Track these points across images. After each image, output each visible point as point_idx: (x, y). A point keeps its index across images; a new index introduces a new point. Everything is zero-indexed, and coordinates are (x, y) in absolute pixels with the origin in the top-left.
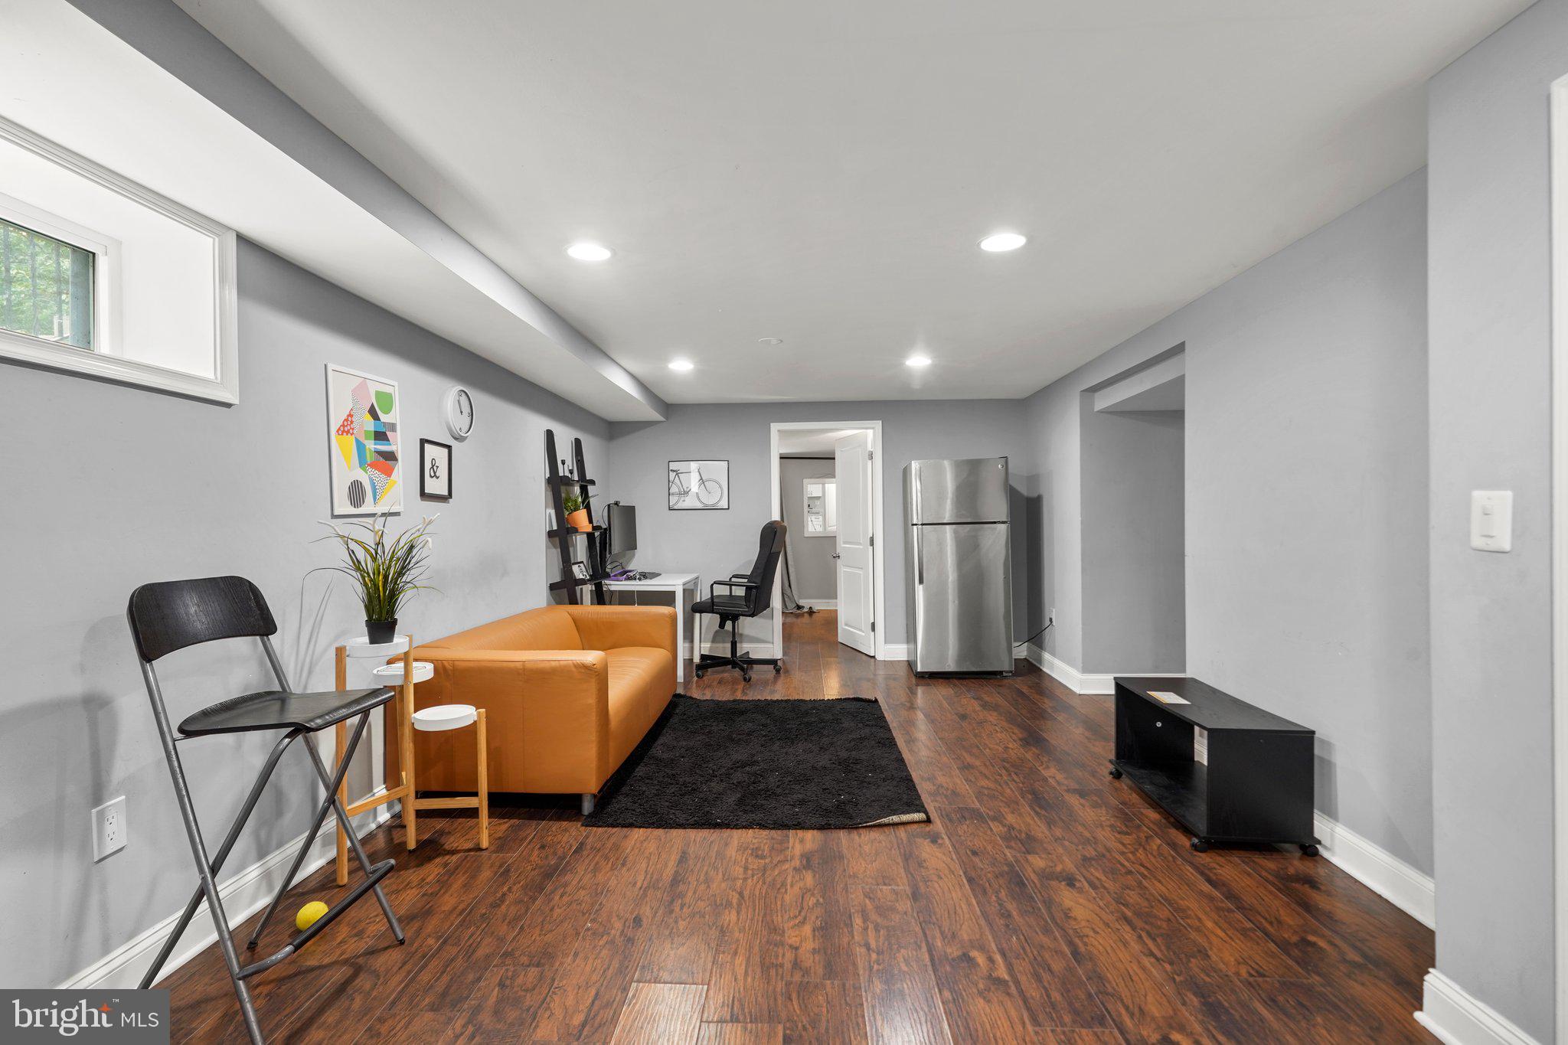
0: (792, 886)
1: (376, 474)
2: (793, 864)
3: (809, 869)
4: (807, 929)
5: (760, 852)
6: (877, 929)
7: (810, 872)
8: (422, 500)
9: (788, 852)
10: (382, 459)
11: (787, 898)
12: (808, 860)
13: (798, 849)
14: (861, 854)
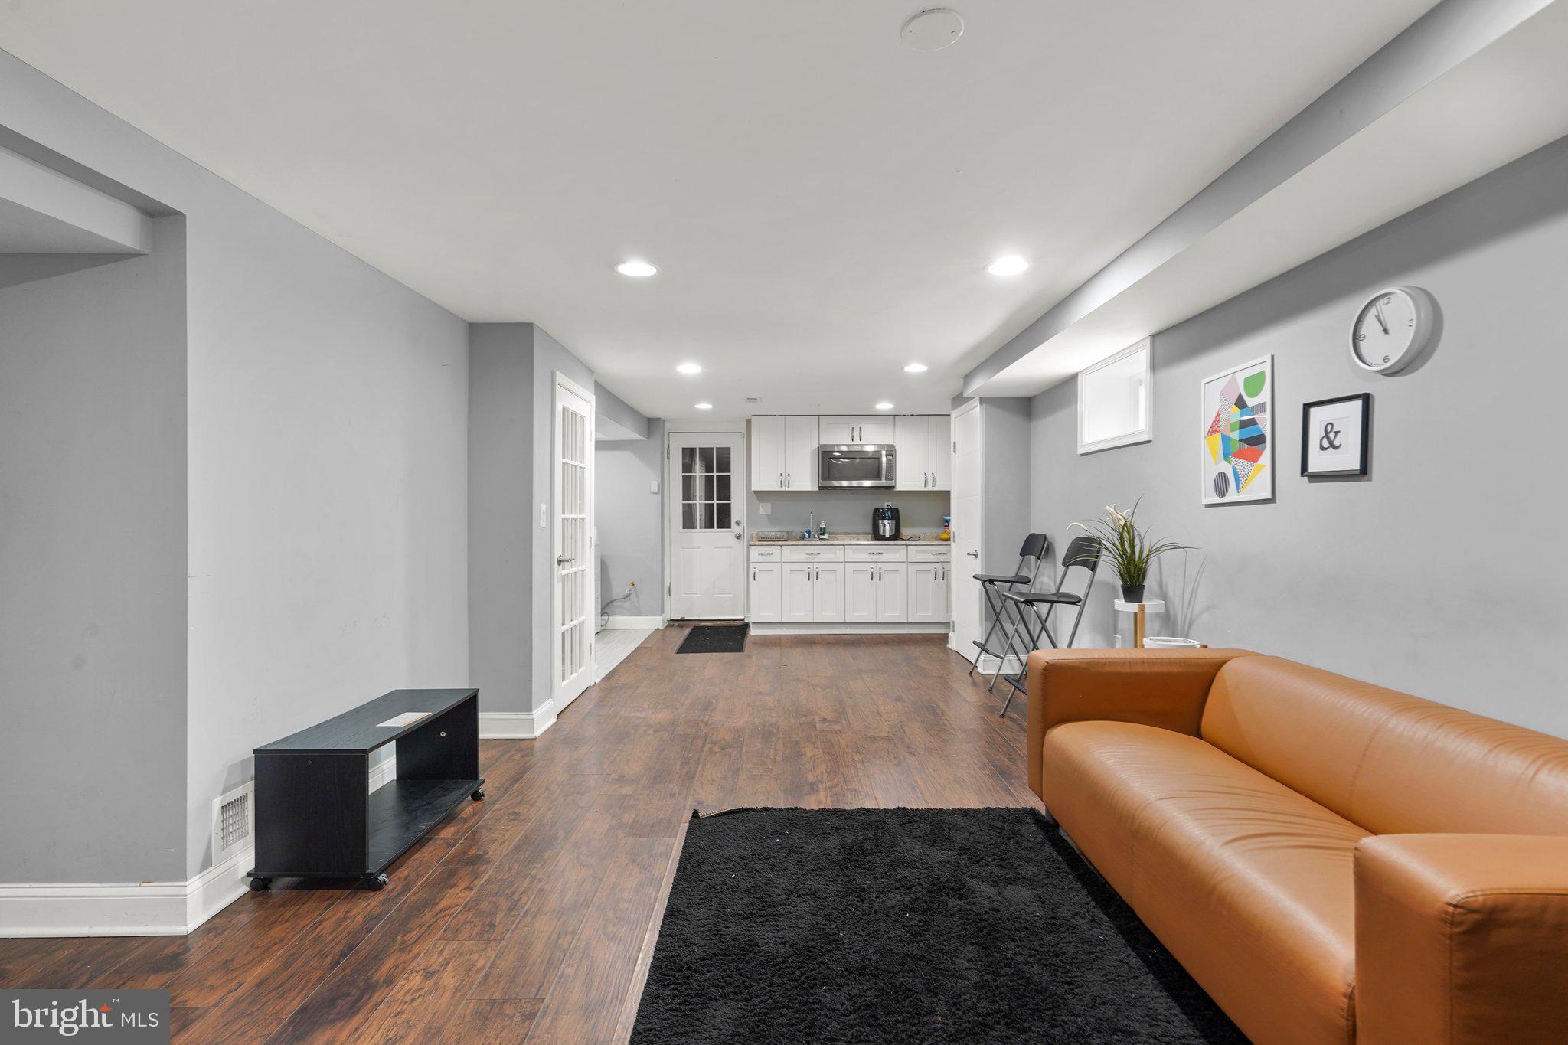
0: (822, 773)
1: (1239, 463)
2: (824, 786)
3: (811, 783)
4: (809, 754)
5: (854, 793)
6: (768, 756)
7: (810, 781)
8: (1310, 482)
9: (829, 794)
10: (1246, 446)
11: (824, 767)
12: (812, 789)
13: (822, 796)
14: (769, 793)
